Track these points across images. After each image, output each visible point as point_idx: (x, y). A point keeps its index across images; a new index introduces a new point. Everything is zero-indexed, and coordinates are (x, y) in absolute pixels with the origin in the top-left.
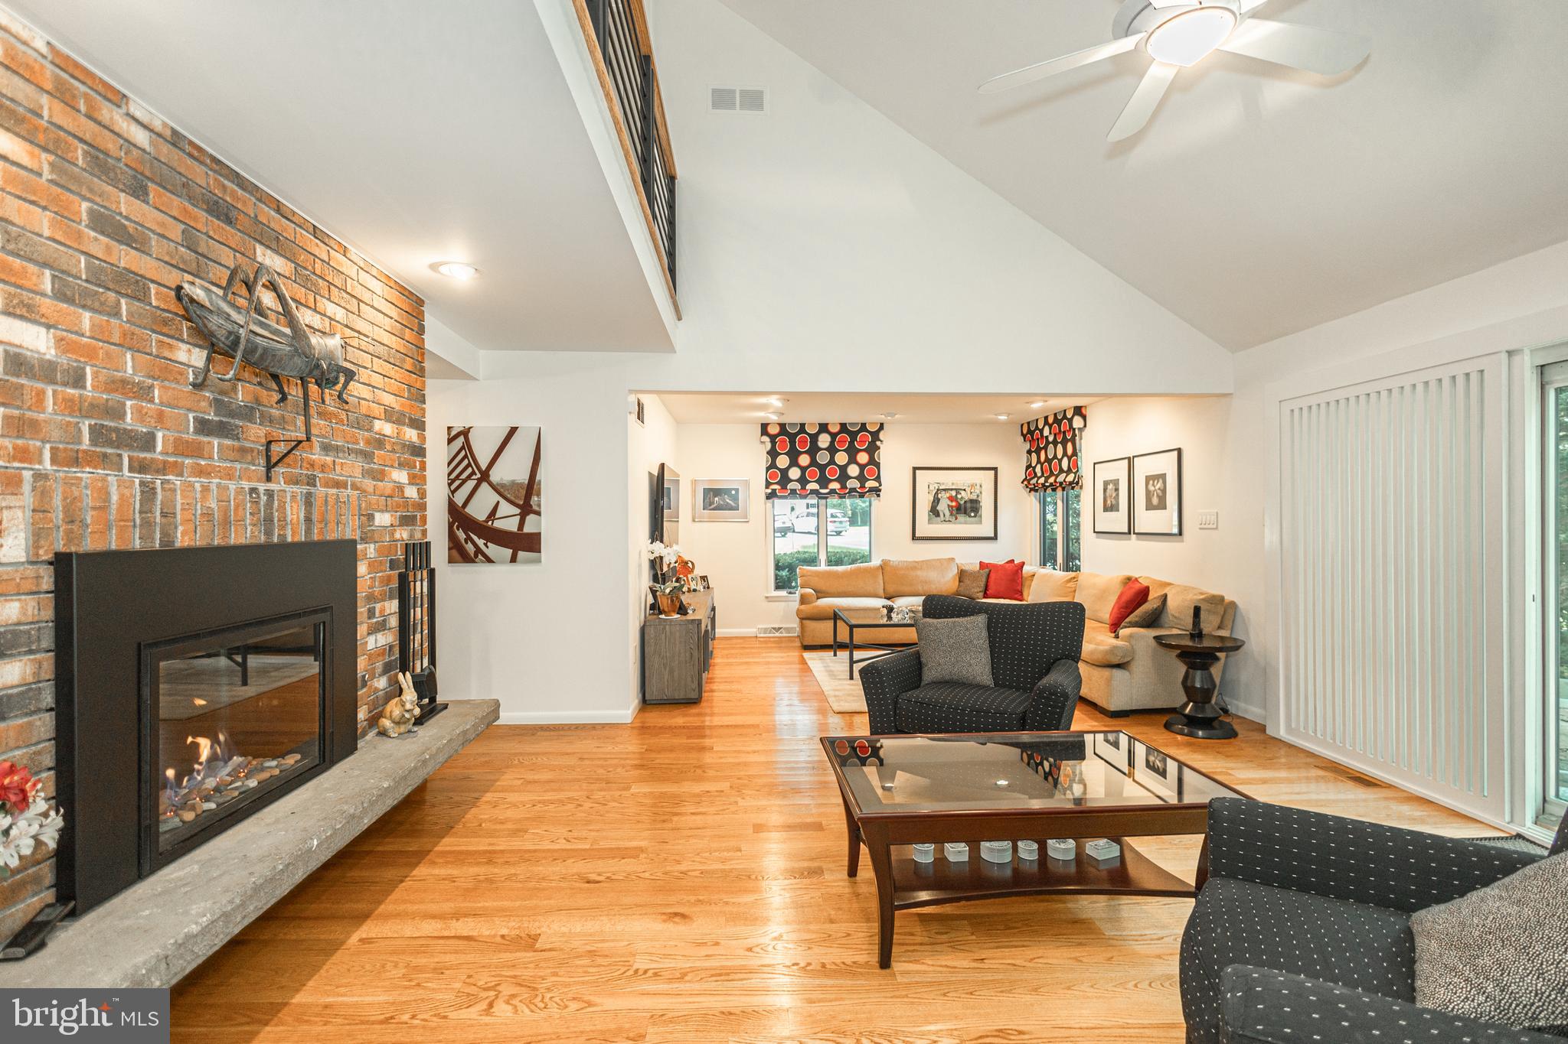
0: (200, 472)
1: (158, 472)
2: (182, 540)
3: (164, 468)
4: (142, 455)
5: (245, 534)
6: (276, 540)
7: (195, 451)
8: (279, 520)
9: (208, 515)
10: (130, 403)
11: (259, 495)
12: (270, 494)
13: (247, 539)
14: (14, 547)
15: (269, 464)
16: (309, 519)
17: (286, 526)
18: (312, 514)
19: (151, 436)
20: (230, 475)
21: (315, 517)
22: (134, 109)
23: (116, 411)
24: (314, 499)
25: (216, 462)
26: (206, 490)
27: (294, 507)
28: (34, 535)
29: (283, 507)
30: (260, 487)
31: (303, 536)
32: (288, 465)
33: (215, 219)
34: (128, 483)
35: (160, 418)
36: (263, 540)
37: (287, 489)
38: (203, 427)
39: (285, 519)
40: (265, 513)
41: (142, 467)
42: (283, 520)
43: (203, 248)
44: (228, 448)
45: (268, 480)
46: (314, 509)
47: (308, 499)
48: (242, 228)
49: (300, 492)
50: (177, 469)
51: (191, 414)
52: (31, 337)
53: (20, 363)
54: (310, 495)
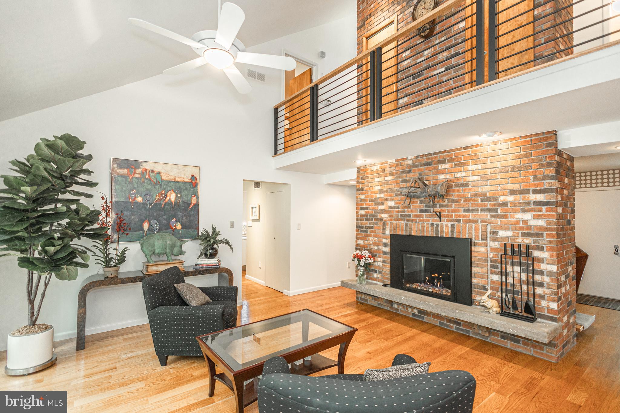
0: (420, 220)
1: (411, 221)
2: (413, 234)
3: (413, 220)
4: (408, 218)
5: (430, 233)
6: (439, 236)
7: (420, 216)
9: (419, 230)
10: (406, 210)
11: (434, 225)
12: (437, 225)
13: (430, 235)
14: (387, 233)
15: (440, 217)
16: (452, 232)
17: (443, 233)
18: (454, 230)
19: (410, 215)
20: (428, 221)
21: (455, 231)
22: (408, 159)
23: (404, 211)
24: (455, 226)
25: (425, 218)
26: (419, 224)
27: (447, 228)
28: (390, 231)
29: (442, 228)
30: (435, 223)
31: (449, 236)
32: (449, 217)
33: (427, 167)
34: (403, 223)
35: (412, 211)
36: (435, 235)
37: (444, 223)
38: (421, 211)
39: (443, 231)
40: (436, 229)
41: (408, 220)
42: (442, 231)
43: (423, 175)
44: (428, 215)
45: (440, 221)
46: (455, 229)
47: (453, 226)
48: (434, 164)
49: (450, 224)
50: (415, 220)
51: (419, 209)
52: (392, 203)
53: (391, 207)
54: (454, 225)
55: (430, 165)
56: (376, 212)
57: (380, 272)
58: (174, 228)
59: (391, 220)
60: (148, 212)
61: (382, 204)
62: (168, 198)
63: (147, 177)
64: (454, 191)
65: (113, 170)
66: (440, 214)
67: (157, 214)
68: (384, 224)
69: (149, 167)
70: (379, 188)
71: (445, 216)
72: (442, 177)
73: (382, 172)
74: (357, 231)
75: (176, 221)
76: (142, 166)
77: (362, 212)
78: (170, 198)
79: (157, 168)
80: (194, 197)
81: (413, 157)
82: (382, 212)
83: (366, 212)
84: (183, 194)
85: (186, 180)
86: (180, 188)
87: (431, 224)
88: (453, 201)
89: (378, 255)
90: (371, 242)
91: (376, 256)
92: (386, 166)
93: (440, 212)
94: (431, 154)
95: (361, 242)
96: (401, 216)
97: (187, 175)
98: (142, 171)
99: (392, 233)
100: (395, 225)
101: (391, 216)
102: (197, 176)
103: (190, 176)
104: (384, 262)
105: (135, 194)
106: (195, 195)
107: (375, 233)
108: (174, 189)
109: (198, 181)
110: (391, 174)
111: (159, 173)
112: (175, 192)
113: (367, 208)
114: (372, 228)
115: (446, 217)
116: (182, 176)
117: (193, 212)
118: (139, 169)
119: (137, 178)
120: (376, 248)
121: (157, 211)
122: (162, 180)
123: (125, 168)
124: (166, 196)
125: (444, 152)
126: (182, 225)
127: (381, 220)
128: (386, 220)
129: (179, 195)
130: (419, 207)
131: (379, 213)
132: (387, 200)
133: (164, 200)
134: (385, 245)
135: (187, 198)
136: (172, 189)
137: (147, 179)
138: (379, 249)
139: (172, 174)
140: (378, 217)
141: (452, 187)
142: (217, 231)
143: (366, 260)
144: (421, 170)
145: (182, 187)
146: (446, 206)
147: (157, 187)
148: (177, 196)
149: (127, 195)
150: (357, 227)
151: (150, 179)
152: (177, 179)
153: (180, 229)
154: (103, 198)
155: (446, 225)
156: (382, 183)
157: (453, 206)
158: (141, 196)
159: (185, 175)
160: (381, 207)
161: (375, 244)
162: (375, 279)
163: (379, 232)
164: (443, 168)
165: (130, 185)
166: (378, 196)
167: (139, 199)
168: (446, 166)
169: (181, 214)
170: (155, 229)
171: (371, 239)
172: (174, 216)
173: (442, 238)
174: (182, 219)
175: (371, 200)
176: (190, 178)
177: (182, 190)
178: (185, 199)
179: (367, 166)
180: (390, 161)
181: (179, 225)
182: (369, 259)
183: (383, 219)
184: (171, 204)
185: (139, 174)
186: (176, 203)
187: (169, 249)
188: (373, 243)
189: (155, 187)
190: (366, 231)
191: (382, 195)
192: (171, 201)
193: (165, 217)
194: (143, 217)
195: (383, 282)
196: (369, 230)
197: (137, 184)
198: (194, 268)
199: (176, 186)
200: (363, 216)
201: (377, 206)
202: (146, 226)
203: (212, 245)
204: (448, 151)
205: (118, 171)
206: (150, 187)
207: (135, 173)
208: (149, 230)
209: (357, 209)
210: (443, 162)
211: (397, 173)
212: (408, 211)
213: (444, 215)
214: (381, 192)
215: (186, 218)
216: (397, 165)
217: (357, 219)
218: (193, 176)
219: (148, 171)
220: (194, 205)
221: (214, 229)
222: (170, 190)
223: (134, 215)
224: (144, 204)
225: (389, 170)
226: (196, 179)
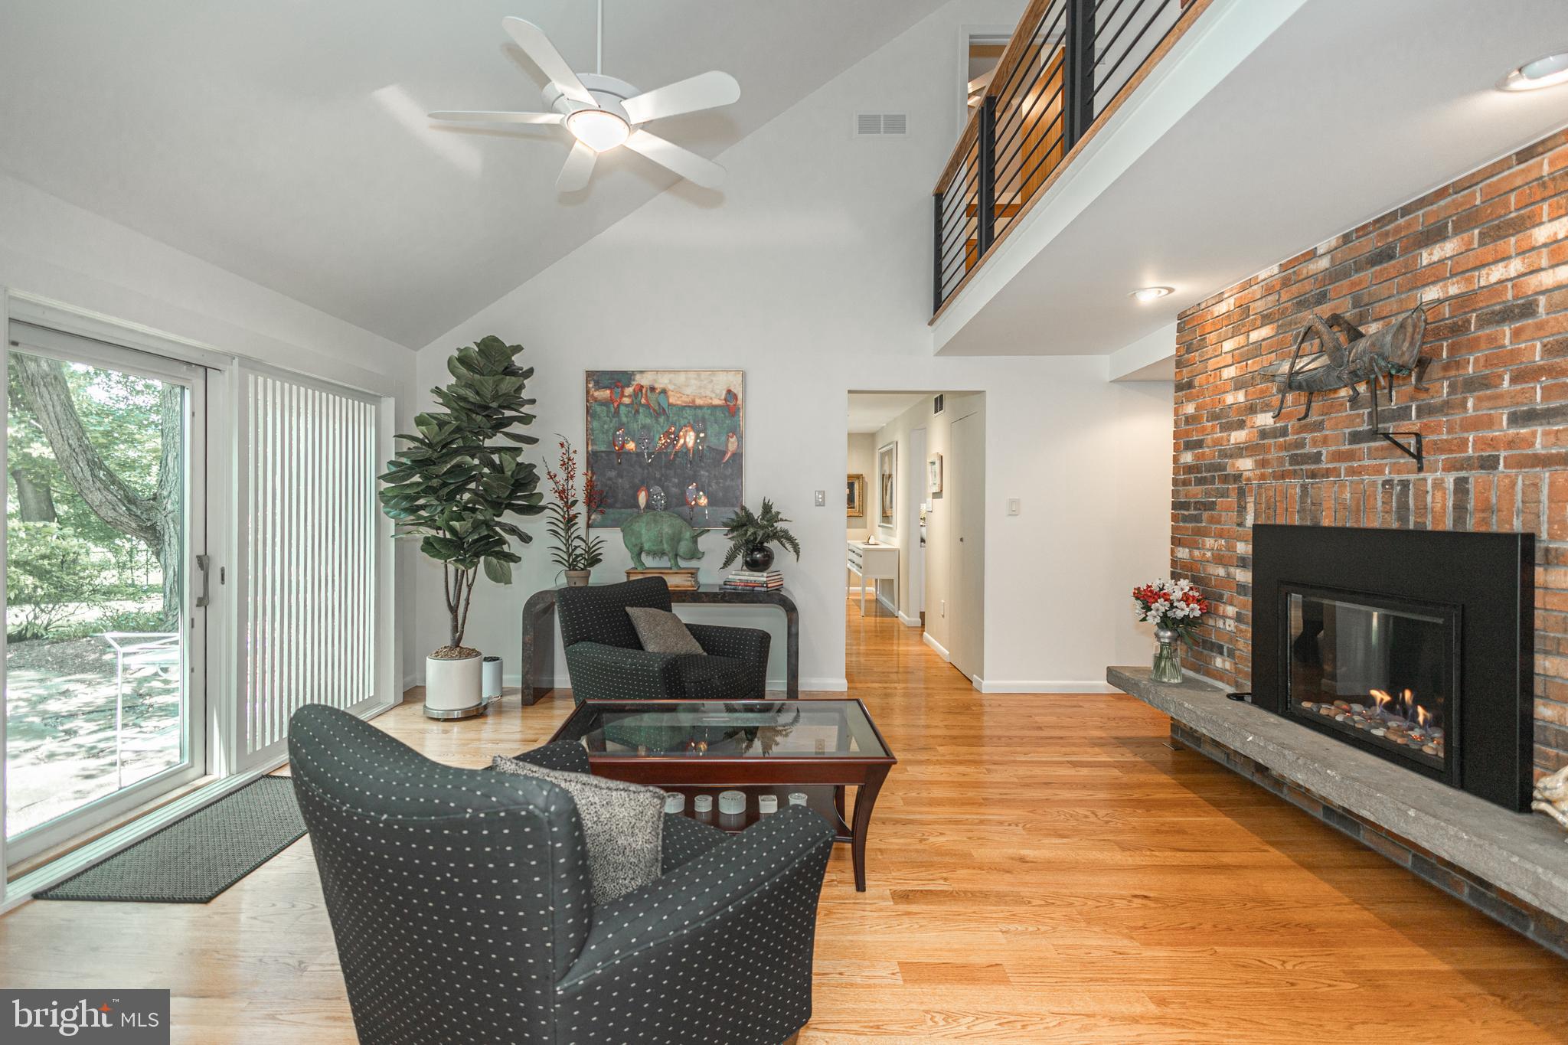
0: (1352, 472)
1: (1323, 476)
2: (1326, 522)
3: (1327, 473)
4: (1313, 467)
5: (1379, 517)
6: (1411, 527)
7: (1349, 456)
8: (1417, 508)
9: (1344, 506)
10: (1308, 436)
11: (1392, 486)
12: (1405, 484)
13: (1376, 524)
14: (1250, 521)
15: (1418, 457)
16: (1460, 508)
17: (1424, 515)
18: (1467, 501)
19: (1319, 454)
20: (1379, 471)
21: (1470, 506)
22: (1320, 251)
23: (1300, 444)
24: (1471, 486)
25: (1366, 462)
26: (1343, 486)
27: (1439, 494)
28: (1257, 516)
29: (1422, 494)
30: (1397, 478)
31: (1448, 524)
32: (1451, 451)
33: (1378, 268)
34: (1294, 486)
35: (1325, 441)
36: (1395, 525)
37: (1430, 478)
38: (1356, 437)
39: (1425, 508)
40: (1398, 502)
41: (1313, 475)
42: (1422, 509)
43: (1366, 299)
44: (1377, 449)
45: (1420, 469)
46: (1472, 495)
47: (1461, 485)
48: (1406, 250)
49: (1450, 480)
50: (1336, 472)
51: (1347, 431)
52: (1265, 420)
53: (1264, 434)
54: (1465, 480)
55: (1391, 257)
56: (1224, 454)
57: (1231, 654)
58: (693, 503)
59: (1263, 477)
60: (646, 471)
61: (1241, 425)
62: (682, 441)
63: (643, 401)
64: (1473, 345)
65: (588, 392)
66: (1419, 442)
67: (662, 475)
68: (1241, 493)
69: (644, 380)
70: (1229, 373)
71: (1440, 448)
72: (1431, 294)
73: (1242, 319)
74: (1174, 518)
75: (698, 489)
76: (634, 380)
77: (1188, 458)
78: (685, 442)
79: (662, 382)
80: (732, 437)
81: (1333, 241)
82: (1240, 451)
83: (1197, 457)
84: (709, 432)
85: (717, 402)
86: (704, 420)
87: (1385, 483)
88: (1472, 385)
89: (1225, 597)
90: (1209, 554)
91: (1219, 598)
92: (1254, 292)
93: (1417, 435)
94: (1393, 216)
95: (1183, 553)
96: (1295, 460)
97: (718, 391)
98: (634, 390)
99: (1261, 521)
100: (1272, 493)
101: (1263, 464)
102: (737, 390)
103: (724, 392)
104: (1239, 618)
105: (623, 437)
106: (734, 433)
107: (1219, 523)
108: (692, 422)
109: (739, 402)
110: (1266, 319)
111: (664, 391)
112: (693, 428)
113: (1199, 444)
114: (1211, 506)
115: (1442, 451)
116: (708, 393)
117: (730, 470)
118: (628, 386)
119: (627, 405)
120: (1221, 572)
121: (661, 468)
122: (670, 405)
123: (606, 388)
124: (677, 438)
125: (1442, 193)
126: (708, 499)
127: (1237, 478)
128: (1249, 479)
129: (702, 435)
130: (1351, 420)
131: (1231, 457)
132: (1252, 409)
133: (675, 446)
134: (1242, 563)
135: (719, 439)
136: (689, 423)
137: (643, 405)
138: (1228, 574)
139: (688, 391)
140: (1229, 471)
141: (1468, 329)
142: (774, 510)
143: (1172, 607)
144: (1361, 282)
145: (707, 416)
146: (1445, 407)
147: (662, 419)
148: (697, 437)
149: (611, 438)
150: (1176, 506)
151: (648, 406)
152: (699, 402)
153: (705, 506)
154: (562, 445)
155: (1438, 485)
156: (1241, 354)
157: (1470, 404)
158: (633, 441)
159: (713, 391)
160: (1238, 437)
161: (1219, 559)
162: (1219, 675)
163: (1229, 519)
164: (1435, 258)
165: (614, 420)
166: (1230, 399)
167: (631, 446)
168: (1448, 248)
169: (707, 474)
170: (659, 503)
171: (1209, 542)
172: (694, 478)
173: (1421, 535)
174: (709, 485)
175: (1214, 417)
176: (723, 397)
177: (709, 423)
178: (713, 441)
179: (1203, 306)
180: (1263, 274)
181: (703, 498)
182: (1183, 604)
183: (1240, 476)
184: (686, 453)
185: (630, 396)
186: (696, 451)
187: (667, 543)
188: (1213, 554)
189: (657, 420)
190: (1197, 519)
191: (1241, 396)
192: (687, 447)
193: (676, 481)
194: (637, 481)
195: (1237, 685)
196: (1206, 515)
197: (627, 417)
198: (720, 589)
199: (695, 415)
200: (1189, 469)
201: (1224, 434)
202: (642, 498)
203: (761, 543)
204: (1459, 187)
205: (596, 394)
206: (648, 421)
207: (623, 395)
208: (648, 506)
209: (1176, 448)
210: (1435, 235)
211: (1283, 313)
212: (1314, 443)
213: (1435, 443)
214: (1239, 384)
215: (718, 483)
216: (1286, 283)
217: (1175, 482)
218: (729, 391)
219: (644, 391)
220: (734, 455)
221: (767, 508)
222: (685, 426)
223: (622, 477)
224: (639, 455)
225: (1258, 306)
226: (735, 397)
